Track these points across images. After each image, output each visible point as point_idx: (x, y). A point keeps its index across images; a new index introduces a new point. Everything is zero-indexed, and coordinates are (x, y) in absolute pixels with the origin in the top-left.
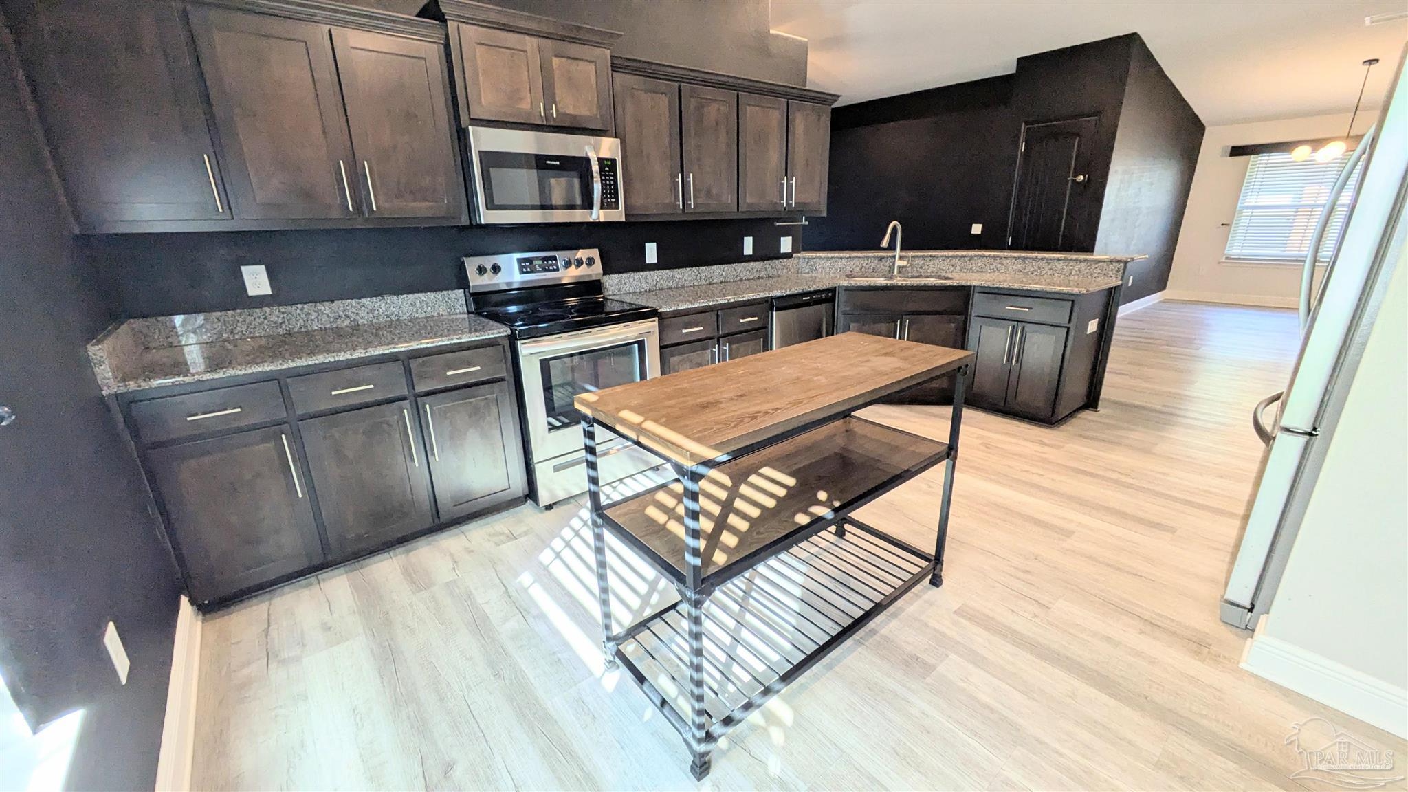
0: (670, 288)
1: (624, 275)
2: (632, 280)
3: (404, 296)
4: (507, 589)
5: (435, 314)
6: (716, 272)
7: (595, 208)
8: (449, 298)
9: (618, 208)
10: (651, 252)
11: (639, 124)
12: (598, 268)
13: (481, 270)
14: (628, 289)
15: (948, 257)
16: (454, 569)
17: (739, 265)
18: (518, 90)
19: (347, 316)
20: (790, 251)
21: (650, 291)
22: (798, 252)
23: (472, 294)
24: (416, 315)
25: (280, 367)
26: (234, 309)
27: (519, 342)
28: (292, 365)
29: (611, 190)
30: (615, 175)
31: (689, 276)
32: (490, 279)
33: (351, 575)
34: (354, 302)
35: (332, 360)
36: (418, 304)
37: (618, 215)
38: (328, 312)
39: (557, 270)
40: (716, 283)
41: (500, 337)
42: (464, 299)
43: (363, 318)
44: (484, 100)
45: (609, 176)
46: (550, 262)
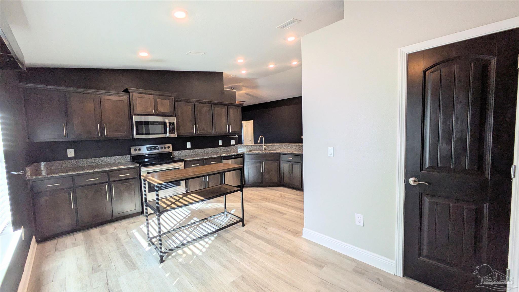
0: (194, 155)
1: (180, 151)
2: (182, 152)
3: (112, 157)
4: (128, 233)
5: (121, 162)
6: (210, 150)
7: (167, 133)
8: (125, 158)
9: (175, 134)
10: (189, 145)
11: (182, 113)
12: (171, 150)
13: (135, 150)
14: (181, 155)
15: (278, 145)
16: (115, 230)
17: (217, 148)
18: (148, 107)
19: (95, 162)
20: (234, 144)
21: (188, 155)
22: (237, 144)
23: (132, 156)
24: (115, 162)
25: (74, 173)
26: (63, 160)
27: (141, 168)
28: (77, 173)
29: (173, 129)
30: (174, 126)
31: (201, 151)
32: (137, 152)
33: (84, 233)
34: (98, 159)
35: (88, 172)
36: (116, 159)
37: (175, 135)
38: (90, 161)
39: (158, 150)
40: (210, 153)
41: (136, 167)
42: (130, 157)
43: (99, 163)
44: (139, 109)
45: (172, 126)
46: (156, 148)
